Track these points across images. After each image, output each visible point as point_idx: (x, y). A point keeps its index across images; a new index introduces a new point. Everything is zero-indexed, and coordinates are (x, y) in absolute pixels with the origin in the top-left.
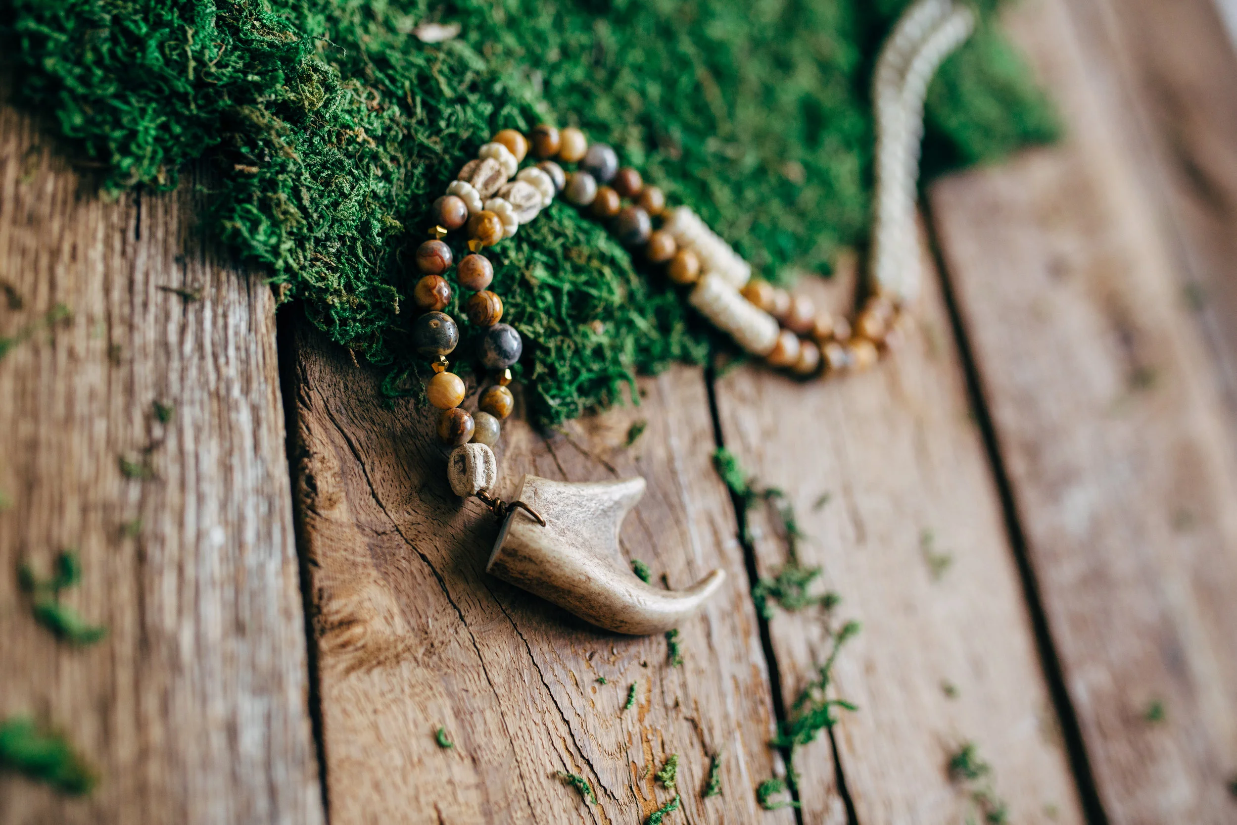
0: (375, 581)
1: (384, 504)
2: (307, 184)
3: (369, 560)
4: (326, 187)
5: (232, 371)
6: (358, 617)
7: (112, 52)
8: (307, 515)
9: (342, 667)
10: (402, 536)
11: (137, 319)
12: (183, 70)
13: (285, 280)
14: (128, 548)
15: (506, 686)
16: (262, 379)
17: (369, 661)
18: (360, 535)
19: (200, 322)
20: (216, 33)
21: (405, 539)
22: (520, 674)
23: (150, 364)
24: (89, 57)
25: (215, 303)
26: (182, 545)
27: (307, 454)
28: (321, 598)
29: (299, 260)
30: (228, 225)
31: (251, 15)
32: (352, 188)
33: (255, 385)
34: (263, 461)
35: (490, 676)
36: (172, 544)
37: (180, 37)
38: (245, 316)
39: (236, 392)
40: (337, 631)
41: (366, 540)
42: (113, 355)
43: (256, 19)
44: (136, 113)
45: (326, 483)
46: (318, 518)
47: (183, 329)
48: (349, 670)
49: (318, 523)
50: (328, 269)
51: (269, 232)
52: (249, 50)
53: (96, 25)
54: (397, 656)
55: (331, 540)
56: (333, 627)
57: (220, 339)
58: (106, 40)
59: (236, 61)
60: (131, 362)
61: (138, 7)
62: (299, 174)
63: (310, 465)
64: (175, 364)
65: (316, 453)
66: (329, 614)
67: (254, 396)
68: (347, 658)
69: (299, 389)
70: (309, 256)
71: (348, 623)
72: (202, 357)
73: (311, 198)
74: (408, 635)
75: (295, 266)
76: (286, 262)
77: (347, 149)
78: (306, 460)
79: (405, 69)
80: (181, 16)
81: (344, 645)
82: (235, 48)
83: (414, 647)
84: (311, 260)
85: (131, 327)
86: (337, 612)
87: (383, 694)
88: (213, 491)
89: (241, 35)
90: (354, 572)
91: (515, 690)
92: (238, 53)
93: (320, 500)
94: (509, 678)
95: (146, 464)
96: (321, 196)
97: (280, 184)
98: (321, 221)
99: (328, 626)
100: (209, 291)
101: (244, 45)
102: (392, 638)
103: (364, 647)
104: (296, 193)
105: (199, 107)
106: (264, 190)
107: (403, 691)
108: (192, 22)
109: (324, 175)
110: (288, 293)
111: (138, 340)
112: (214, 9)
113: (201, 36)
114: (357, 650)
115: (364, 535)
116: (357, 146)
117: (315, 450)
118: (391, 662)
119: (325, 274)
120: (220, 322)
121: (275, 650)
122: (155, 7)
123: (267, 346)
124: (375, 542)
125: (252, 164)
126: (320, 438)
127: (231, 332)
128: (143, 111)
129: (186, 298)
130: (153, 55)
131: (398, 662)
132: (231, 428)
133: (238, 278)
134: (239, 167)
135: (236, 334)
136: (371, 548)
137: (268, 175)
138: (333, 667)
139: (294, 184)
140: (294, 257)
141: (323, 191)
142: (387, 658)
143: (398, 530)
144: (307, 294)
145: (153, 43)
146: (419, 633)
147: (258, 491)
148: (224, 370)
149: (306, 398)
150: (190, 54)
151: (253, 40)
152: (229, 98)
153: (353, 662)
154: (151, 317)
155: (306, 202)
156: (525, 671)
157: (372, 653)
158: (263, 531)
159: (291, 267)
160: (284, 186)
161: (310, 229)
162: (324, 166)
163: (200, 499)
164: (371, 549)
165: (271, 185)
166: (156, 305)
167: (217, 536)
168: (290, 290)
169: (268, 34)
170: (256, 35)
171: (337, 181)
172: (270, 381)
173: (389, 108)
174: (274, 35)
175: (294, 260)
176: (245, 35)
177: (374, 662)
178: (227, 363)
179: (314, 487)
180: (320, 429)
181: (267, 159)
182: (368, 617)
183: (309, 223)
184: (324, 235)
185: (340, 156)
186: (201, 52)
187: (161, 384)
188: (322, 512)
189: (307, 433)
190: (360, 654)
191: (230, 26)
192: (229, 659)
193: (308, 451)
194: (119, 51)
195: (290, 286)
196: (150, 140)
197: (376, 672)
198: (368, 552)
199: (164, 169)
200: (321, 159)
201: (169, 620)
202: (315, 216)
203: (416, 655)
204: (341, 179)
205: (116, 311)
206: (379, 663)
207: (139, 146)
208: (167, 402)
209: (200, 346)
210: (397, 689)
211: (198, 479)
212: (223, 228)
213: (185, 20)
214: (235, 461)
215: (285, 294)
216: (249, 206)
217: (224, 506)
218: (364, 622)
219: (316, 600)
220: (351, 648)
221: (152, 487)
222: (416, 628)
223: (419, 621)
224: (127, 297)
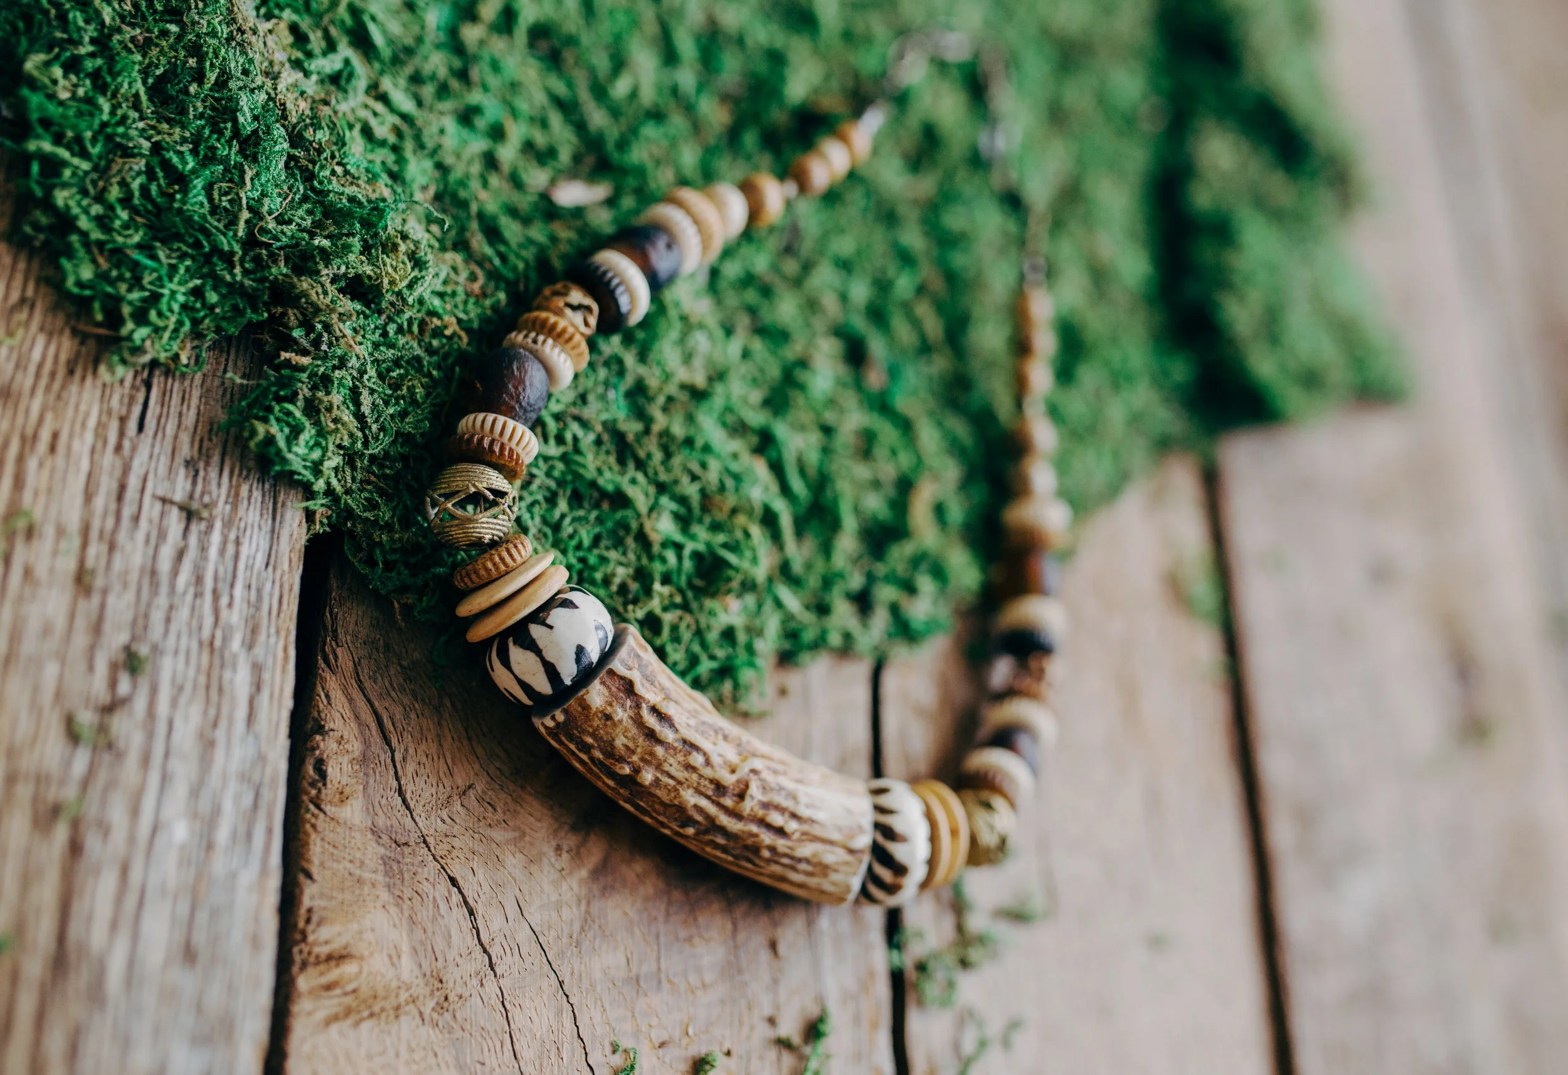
0: (384, 907)
1: (412, 806)
2: (371, 385)
3: (380, 878)
4: (395, 390)
5: (235, 617)
6: (353, 951)
7: (145, 190)
8: (308, 810)
9: (321, 1015)
10: (429, 850)
11: (122, 537)
12: (232, 222)
13: (322, 505)
14: (61, 833)
15: (537, 1064)
16: (273, 630)
17: (359, 1012)
18: (375, 845)
19: (203, 549)
20: (283, 178)
21: (433, 855)
22: (558, 1048)
23: (130, 596)
24: (115, 193)
25: (228, 524)
26: (132, 839)
27: (320, 729)
28: (308, 921)
29: (346, 482)
30: (261, 428)
31: (333, 157)
32: (428, 395)
33: (262, 637)
34: (257, 737)
35: (517, 1047)
36: (119, 836)
37: (236, 178)
38: (264, 545)
39: (236, 644)
40: (322, 967)
41: (382, 850)
42: (82, 580)
43: (338, 164)
44: (164, 272)
45: (339, 771)
46: (322, 816)
47: (180, 555)
48: (330, 1021)
49: (321, 820)
50: (381, 496)
51: (312, 443)
52: (322, 203)
53: (128, 153)
54: (398, 1008)
55: (334, 846)
56: (318, 962)
57: (226, 572)
58: (139, 173)
59: (302, 216)
60: (105, 592)
61: (187, 134)
62: (362, 372)
63: (322, 745)
64: (162, 600)
65: (332, 730)
66: (315, 943)
67: (259, 651)
68: (331, 1004)
69: (325, 644)
70: (359, 477)
71: (337, 958)
72: (198, 595)
73: (373, 404)
74: (416, 982)
75: (339, 489)
76: (328, 484)
77: (430, 344)
78: (318, 738)
79: (521, 246)
80: (242, 152)
81: (329, 987)
82: (305, 199)
83: (421, 998)
84: (361, 482)
85: (112, 547)
86: (326, 943)
87: (370, 1057)
88: (183, 771)
89: (316, 183)
90: (357, 892)
91: (548, 1069)
92: (308, 206)
93: (329, 793)
94: (542, 1053)
95: (102, 729)
96: (386, 403)
97: (336, 382)
98: (382, 434)
99: (312, 959)
100: (222, 508)
101: (317, 196)
102: (394, 984)
103: (354, 991)
104: (355, 395)
105: (245, 272)
106: (314, 388)
107: (397, 1055)
108: (255, 160)
109: (394, 374)
110: (325, 521)
111: (118, 564)
112: (286, 145)
113: (263, 180)
114: (345, 994)
115: (379, 843)
116: (444, 341)
117: (332, 725)
118: (388, 1016)
119: (377, 502)
120: (231, 548)
121: (231, 989)
122: (210, 137)
123: (286, 587)
124: (392, 855)
125: (304, 353)
126: (341, 710)
127: (241, 565)
128: (173, 268)
129: (190, 514)
130: (196, 200)
131: (397, 1017)
132: (221, 690)
133: (263, 496)
134: (284, 355)
135: (250, 567)
136: (385, 861)
137: (322, 369)
138: (309, 1014)
139: (353, 383)
140: (340, 477)
141: (390, 396)
142: (383, 1010)
143: (425, 842)
144: (349, 525)
145: (199, 183)
146: (432, 980)
147: (244, 777)
148: (224, 613)
149: (331, 656)
150: (244, 201)
151: (329, 191)
152: (286, 265)
153: (336, 1009)
154: (140, 536)
155: (366, 409)
156: (566, 1045)
157: (365, 1001)
158: (242, 830)
159: (334, 490)
160: (341, 385)
161: (366, 444)
162: (397, 363)
163: (165, 779)
164: (385, 864)
165: (326, 382)
166: (150, 521)
167: (180, 831)
168: (329, 518)
169: (352, 184)
170: (335, 185)
171: (410, 384)
172: (283, 634)
173: (493, 295)
174: (358, 186)
175: (339, 481)
176: (321, 183)
177: (366, 1013)
178: (230, 605)
179: (323, 775)
180: (344, 699)
181: (324, 347)
182: (366, 953)
183: (365, 437)
184: (382, 453)
185: (418, 351)
186: (259, 201)
187: (140, 623)
188: (328, 808)
189: (325, 702)
190: (348, 1000)
191: (303, 170)
192: (169, 994)
193: (323, 726)
194: (154, 189)
195: (330, 512)
196: (176, 307)
197: (366, 1026)
198: (381, 868)
199: (189, 346)
200: (393, 355)
201: (98, 936)
202: (374, 427)
203: (422, 1009)
204: (416, 382)
205: (96, 525)
206: (372, 1015)
207: (160, 314)
208: (143, 650)
209: (199, 580)
210: (391, 1052)
211: (167, 755)
212: (254, 432)
213: (246, 157)
214: (220, 734)
215: (321, 522)
216: (290, 407)
217: (195, 792)
218: (362, 958)
219: (301, 924)
220: (338, 991)
221: (106, 758)
222: (428, 973)
223: (433, 966)
224: (113, 506)
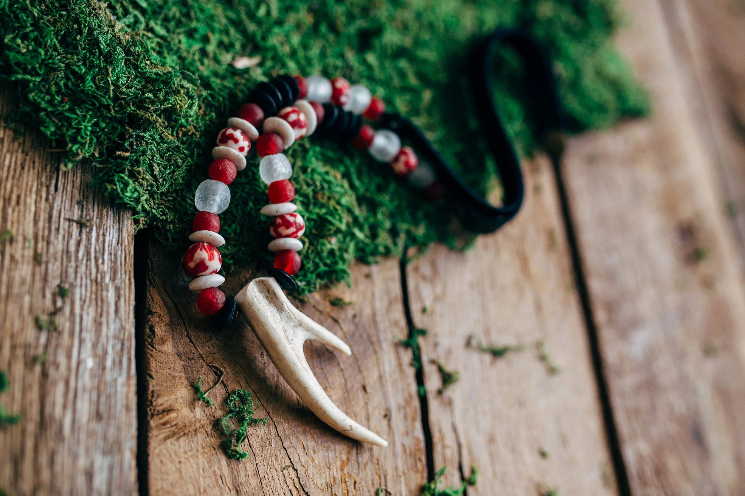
0: (186, 387)
1: (194, 342)
2: (158, 162)
3: (183, 375)
4: (169, 162)
5: (106, 268)
6: (174, 407)
7: (66, 85)
8: (148, 348)
9: (162, 436)
10: (204, 360)
11: (52, 238)
12: (107, 91)
13: (142, 216)
14: (38, 369)
15: (260, 449)
16: (123, 272)
17: (178, 433)
18: (179, 361)
19: (89, 239)
20: (125, 69)
21: (206, 363)
22: (269, 442)
23: (58, 264)
24: (53, 89)
25: (99, 228)
26: (69, 369)
27: (151, 313)
28: (153, 396)
29: (151, 205)
30: (110, 187)
31: (145, 57)
32: (184, 162)
33: (119, 275)
34: (120, 319)
35: (251, 442)
36: (63, 368)
37: (105, 73)
38: (116, 235)
39: (107, 280)
40: (160, 416)
41: (183, 363)
42: (37, 259)
43: (147, 60)
44: (81, 119)
45: (160, 330)
46: (154, 350)
47: (79, 243)
48: (166, 439)
49: (154, 352)
50: (168, 210)
51: (133, 190)
52: (144, 78)
53: (55, 70)
54: (196, 430)
55: (161, 363)
56: (159, 413)
57: (100, 248)
58: (62, 78)
59: (137, 85)
60: (47, 263)
61: (80, 58)
62: (153, 156)
63: (152, 319)
64: (73, 264)
65: (156, 312)
66: (156, 405)
67: (118, 281)
68: (166, 432)
69: (149, 275)
70: (157, 202)
71: (168, 411)
72: (89, 260)
73: (159, 170)
74: (203, 418)
75: (148, 208)
76: (143, 207)
77: (182, 139)
78: (149, 316)
79: (220, 90)
80: (105, 61)
81: (164, 424)
82: (136, 77)
83: (206, 425)
84: (158, 204)
85: (48, 243)
86: (162, 405)
87: (185, 452)
88: (89, 337)
89: (139, 70)
90: (173, 382)
91: (266, 451)
92: (138, 79)
93: (156, 340)
94: (262, 444)
95: (52, 323)
96: (165, 169)
97: (142, 162)
98: (165, 182)
99: (156, 413)
100: (96, 221)
101: (141, 75)
102: (193, 420)
103: (176, 425)
104: (150, 167)
105: (116, 112)
106: (132, 165)
107: (197, 451)
108: (111, 63)
109: (167, 155)
110: (144, 223)
111: (52, 250)
112: (123, 55)
113: (117, 71)
114: (172, 426)
115: (181, 360)
116: (189, 137)
117: (155, 310)
118: (192, 434)
119: (166, 212)
120: (101, 238)
121: (119, 429)
123: (128, 253)
124: (187, 364)
125: (127, 151)
126: (159, 303)
127: (107, 245)
128: (84, 117)
129: (81, 225)
130: (89, 83)
131: (196, 434)
132: (102, 300)
133: (114, 213)
134: (119, 153)
135: (110, 245)
136: (184, 367)
137: (135, 157)
138: (156, 436)
139: (150, 162)
140: (148, 203)
141: (166, 165)
142: (189, 431)
143: (201, 357)
144: (155, 224)
145: (89, 78)
146: (210, 417)
147: (115, 337)
148: (101, 266)
149: (152, 280)
150: (110, 82)
151: (146, 72)
152: (133, 106)
153: (168, 433)
154: (60, 237)
155: (156, 172)
156: (273, 440)
157: (181, 429)
158: (117, 360)
159: (146, 209)
160: (144, 163)
161: (158, 187)
162: (168, 150)
163: (81, 341)
164: (184, 368)
165: (136, 163)
166: (64, 230)
167: (90, 363)
168: (146, 221)
169: (155, 67)
170: (148, 69)
171: (175, 158)
172: (128, 273)
173: (209, 114)
174: (158, 68)
175: (148, 205)
176: (142, 69)
177: (182, 434)
178: (103, 263)
179: (153, 332)
180: (159, 298)
181: (135, 147)
182: (179, 408)
183: (157, 184)
184: (166, 190)
185: (178, 144)
186: (117, 80)
187: (64, 274)
188: (157, 347)
189: (151, 301)
190: (173, 429)
191: (133, 65)
192: (91, 434)
193: (152, 311)
195: (146, 219)
196: (88, 133)
197: (182, 440)
198: (183, 370)
199: (97, 149)
200: (166, 146)
201: (58, 411)
202: (161, 180)
203: (207, 430)
204: (177, 157)
205: (40, 234)
206: (184, 434)
207: (82, 137)
208: (67, 286)
209: (88, 253)
210: (195, 450)
211: (81, 331)
212: (106, 189)
213: (107, 63)
214: (104, 319)
215: (142, 224)
216: (123, 175)
217: (95, 346)
218: (178, 410)
219: (150, 398)
220: (168, 426)
221: (55, 334)
222: (208, 414)
223: (210, 411)
224: (47, 225)
